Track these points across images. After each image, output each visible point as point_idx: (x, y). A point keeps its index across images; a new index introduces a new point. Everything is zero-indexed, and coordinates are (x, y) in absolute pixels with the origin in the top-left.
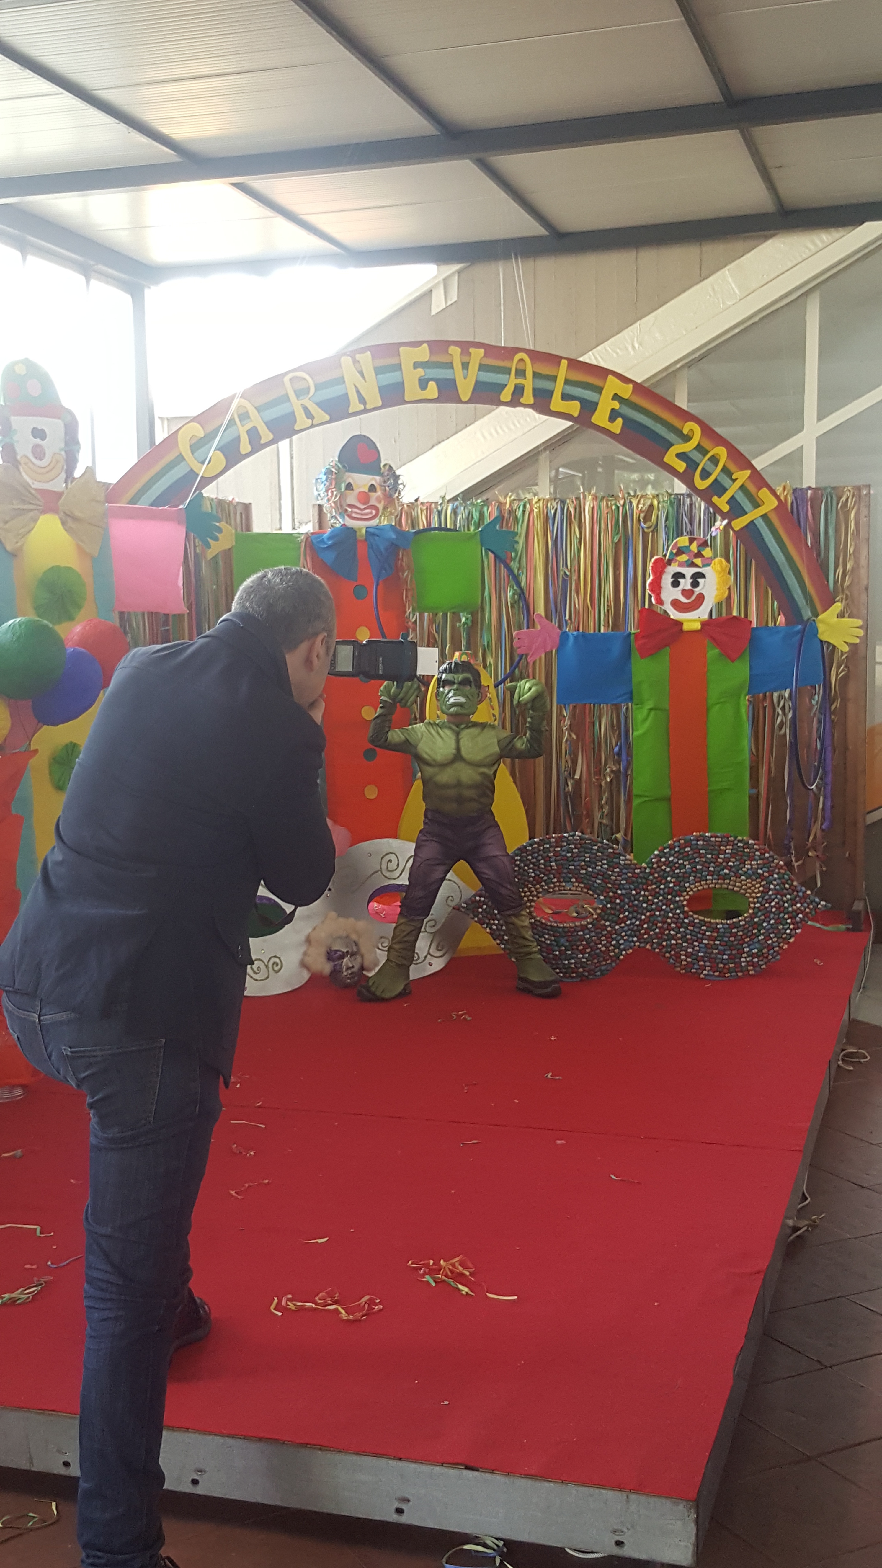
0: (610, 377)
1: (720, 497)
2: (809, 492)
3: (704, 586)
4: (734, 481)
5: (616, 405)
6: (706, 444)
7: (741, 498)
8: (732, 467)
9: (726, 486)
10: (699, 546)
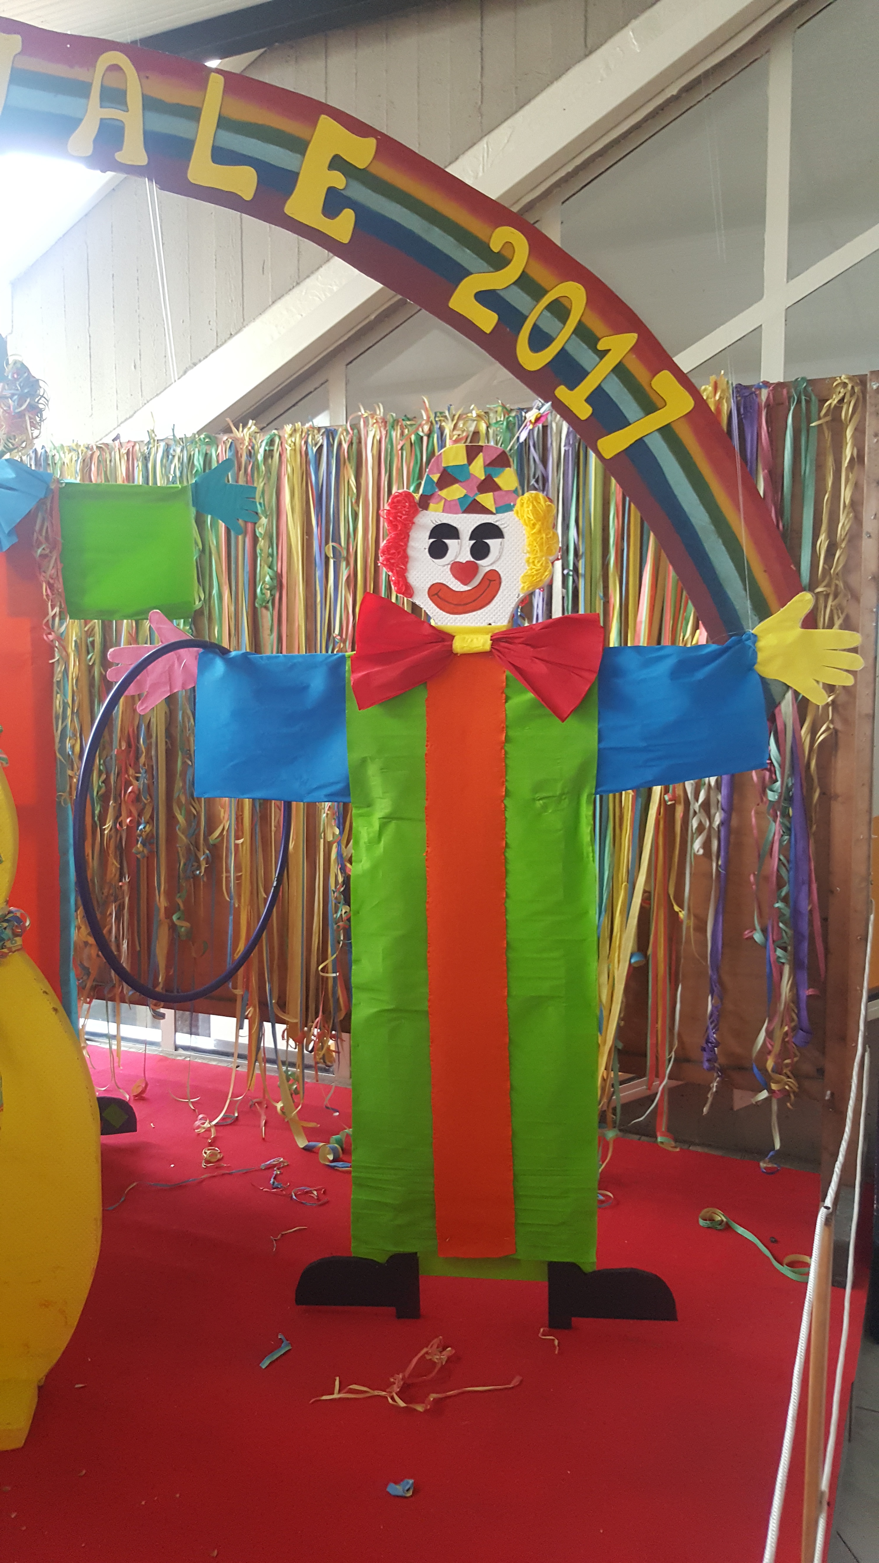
0: (325, 121)
1: (572, 387)
2: (764, 394)
3: (501, 553)
4: (602, 354)
5: (338, 180)
6: (541, 274)
7: (617, 391)
8: (596, 325)
9: (586, 366)
10: (487, 466)
